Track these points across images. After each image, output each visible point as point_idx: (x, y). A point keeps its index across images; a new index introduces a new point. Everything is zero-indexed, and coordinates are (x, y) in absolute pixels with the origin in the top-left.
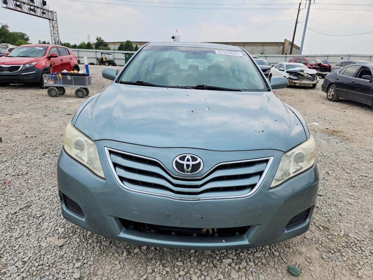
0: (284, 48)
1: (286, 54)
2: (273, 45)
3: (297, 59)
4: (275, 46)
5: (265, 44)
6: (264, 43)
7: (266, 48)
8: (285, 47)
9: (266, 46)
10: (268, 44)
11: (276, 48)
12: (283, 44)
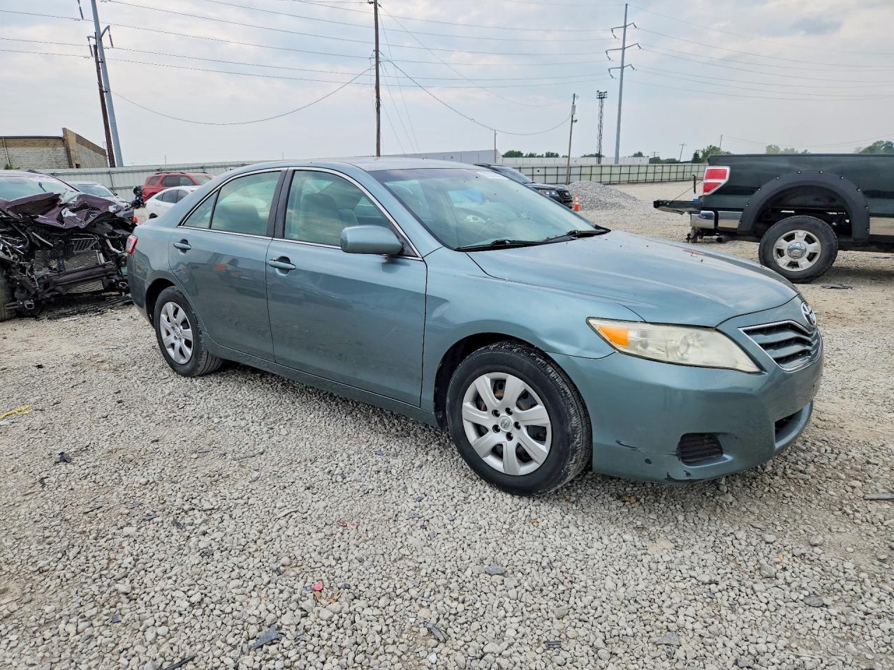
0: (68, 151)
1: (78, 166)
2: (34, 145)
3: (166, 176)
4: (40, 146)
5: (9, 141)
6: (6, 138)
7: (14, 151)
8: (71, 148)
9: (15, 145)
10: (17, 141)
11: (47, 151)
12: (62, 140)
